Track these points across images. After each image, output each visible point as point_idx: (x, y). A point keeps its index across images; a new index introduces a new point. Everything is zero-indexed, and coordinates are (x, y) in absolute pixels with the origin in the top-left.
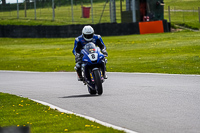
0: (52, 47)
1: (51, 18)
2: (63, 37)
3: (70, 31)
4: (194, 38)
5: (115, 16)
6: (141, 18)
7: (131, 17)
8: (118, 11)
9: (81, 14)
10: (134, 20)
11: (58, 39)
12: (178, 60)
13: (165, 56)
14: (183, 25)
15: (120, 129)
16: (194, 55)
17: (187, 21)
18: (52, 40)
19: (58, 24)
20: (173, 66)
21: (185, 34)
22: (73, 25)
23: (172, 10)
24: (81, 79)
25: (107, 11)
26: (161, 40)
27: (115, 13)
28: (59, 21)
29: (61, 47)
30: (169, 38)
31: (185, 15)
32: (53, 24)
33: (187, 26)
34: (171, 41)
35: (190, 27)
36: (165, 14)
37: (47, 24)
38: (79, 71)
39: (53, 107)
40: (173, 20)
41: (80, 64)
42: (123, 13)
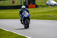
0: (4, 12)
1: (3, 4)
2: (7, 9)
3: (9, 8)
4: (44, 9)
5: (22, 3)
6: (29, 4)
7: (26, 4)
8: (23, 2)
9: (12, 3)
10: (27, 4)
11: (5, 10)
12: (39, 16)
13: (36, 15)
14: (41, 6)
15: (23, 35)
16: (44, 14)
17: (42, 5)
18: (4, 10)
19: (5, 6)
20: (38, 18)
21: (42, 8)
22: (10, 6)
23: (38, 2)
24: (22, 23)
25: (19, 2)
26: (35, 10)
27: (22, 2)
28: (6, 5)
29: (6, 12)
30: (37, 10)
31: (42, 3)
32: (4, 5)
33: (42, 6)
34: (38, 10)
35: (43, 6)
36: (36, 3)
37: (2, 5)
38: (21, 20)
39: (4, 29)
40: (38, 4)
41: (22, 18)
42: (24, 2)
